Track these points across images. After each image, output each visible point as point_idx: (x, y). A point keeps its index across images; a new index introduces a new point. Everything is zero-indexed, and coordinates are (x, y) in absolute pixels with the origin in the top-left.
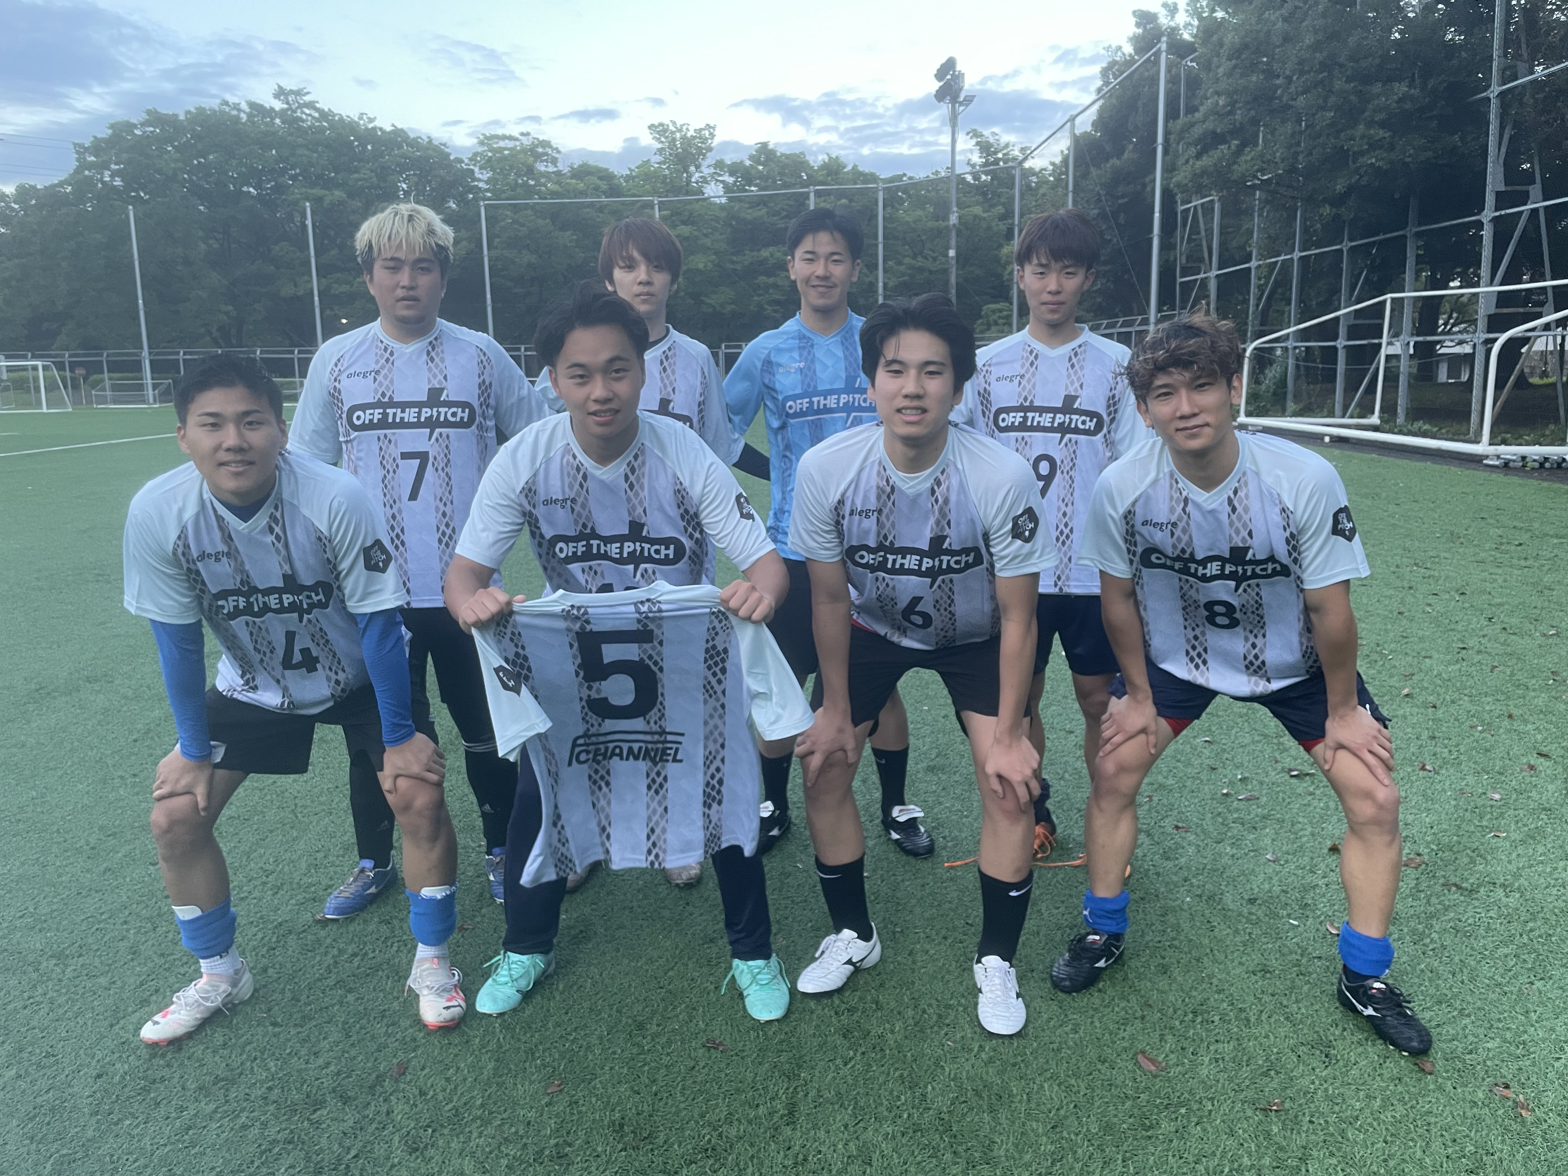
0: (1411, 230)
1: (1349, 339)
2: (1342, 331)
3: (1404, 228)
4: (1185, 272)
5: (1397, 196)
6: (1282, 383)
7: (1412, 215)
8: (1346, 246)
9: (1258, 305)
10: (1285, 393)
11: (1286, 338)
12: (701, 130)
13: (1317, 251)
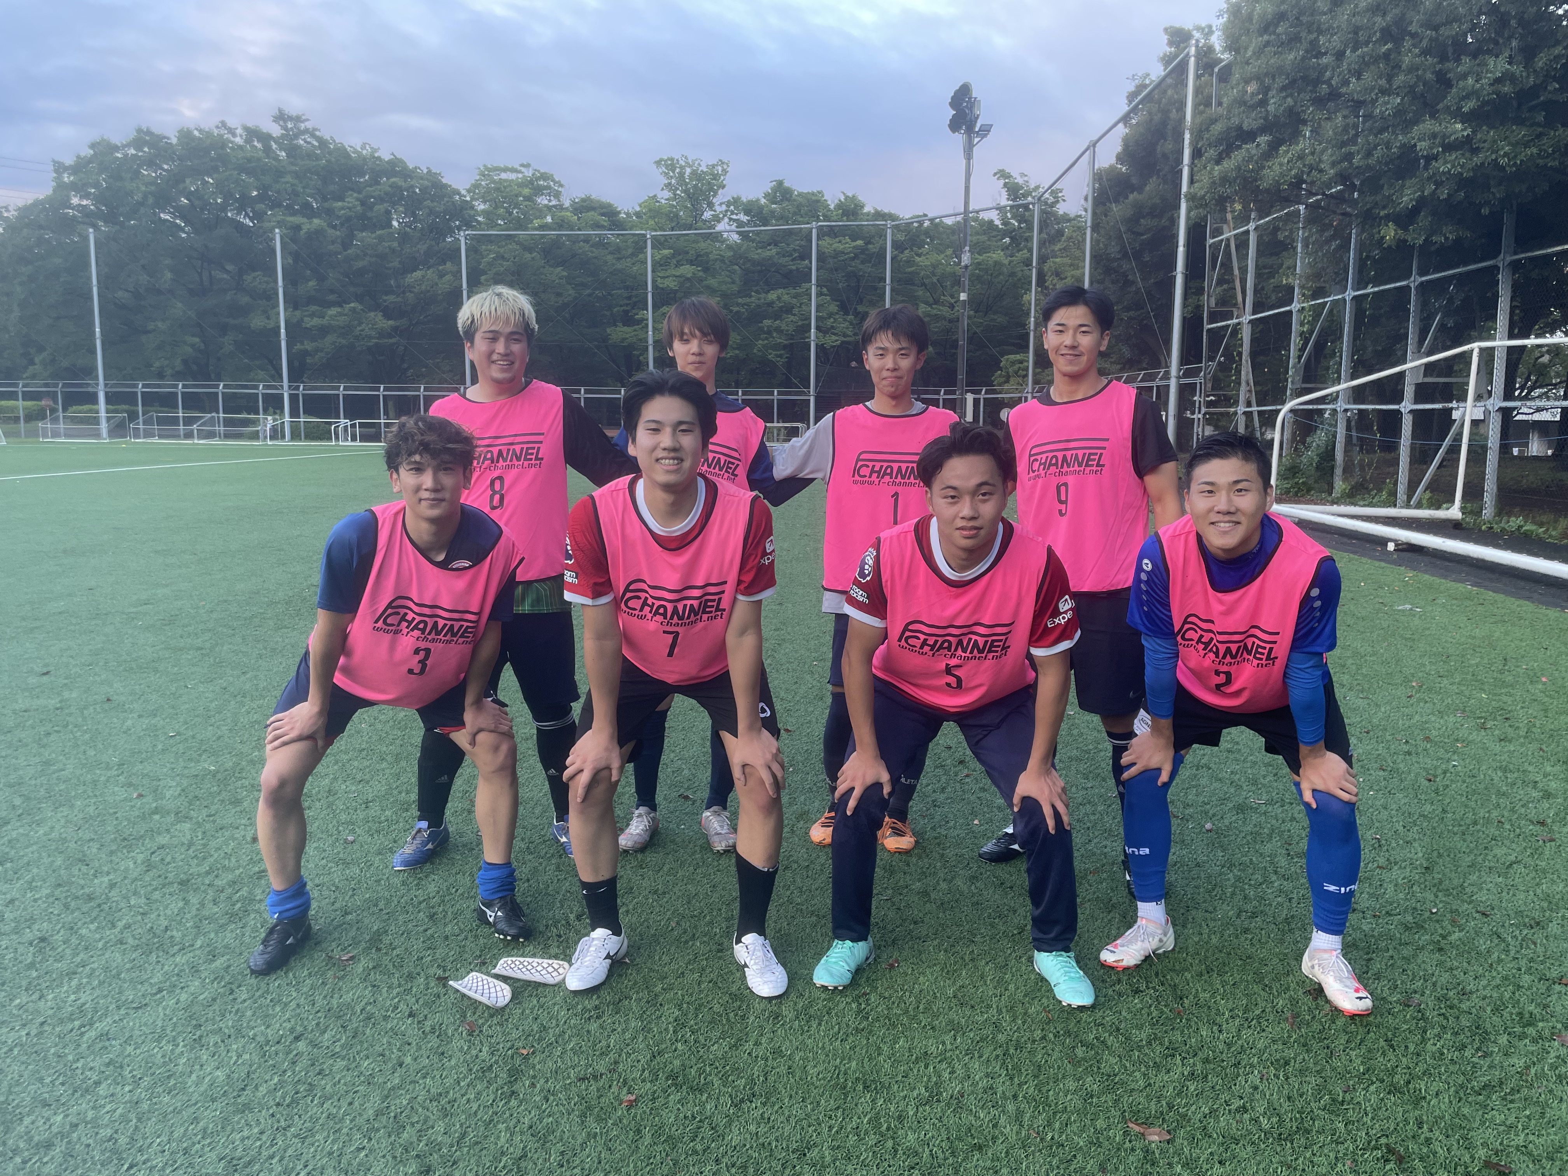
0: (1504, 259)
1: (1416, 402)
2: (1409, 391)
3: (1495, 257)
4: (1213, 318)
5: (1485, 211)
6: (1328, 454)
7: (1507, 239)
8: (1414, 281)
9: (1300, 357)
10: (1333, 468)
11: (1334, 398)
12: (713, 166)
13: (1376, 289)
